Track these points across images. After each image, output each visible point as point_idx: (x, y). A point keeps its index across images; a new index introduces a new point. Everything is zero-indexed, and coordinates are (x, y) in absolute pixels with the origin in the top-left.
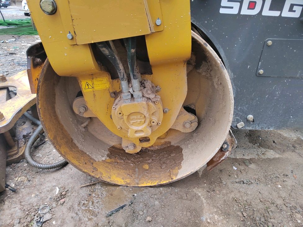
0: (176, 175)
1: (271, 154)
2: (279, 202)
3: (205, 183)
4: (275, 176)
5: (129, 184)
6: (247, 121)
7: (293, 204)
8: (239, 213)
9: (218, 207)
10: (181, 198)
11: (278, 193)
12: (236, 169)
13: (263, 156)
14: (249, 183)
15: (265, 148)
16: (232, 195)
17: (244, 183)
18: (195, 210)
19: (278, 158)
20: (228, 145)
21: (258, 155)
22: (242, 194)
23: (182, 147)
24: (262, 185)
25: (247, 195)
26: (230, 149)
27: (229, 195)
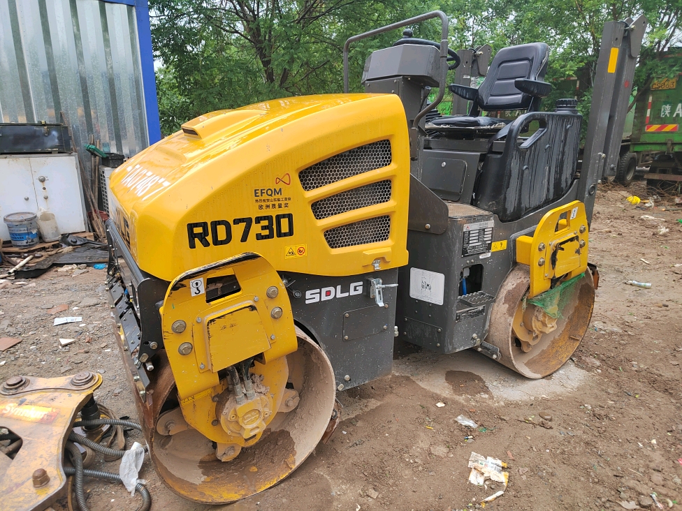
0: (294, 463)
1: (373, 403)
2: (389, 450)
3: (322, 460)
4: (381, 426)
5: (246, 495)
6: (345, 382)
7: (400, 447)
8: (362, 475)
9: (342, 478)
10: (306, 485)
11: (388, 442)
12: (345, 433)
13: (366, 410)
14: (362, 443)
15: (366, 398)
16: (351, 461)
17: (357, 445)
18: (324, 490)
19: (380, 406)
20: (336, 412)
21: (361, 409)
22: (359, 456)
23: (287, 429)
24: (372, 439)
25: (363, 455)
26: (339, 415)
27: (348, 462)
